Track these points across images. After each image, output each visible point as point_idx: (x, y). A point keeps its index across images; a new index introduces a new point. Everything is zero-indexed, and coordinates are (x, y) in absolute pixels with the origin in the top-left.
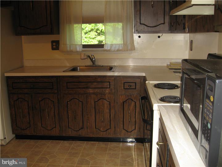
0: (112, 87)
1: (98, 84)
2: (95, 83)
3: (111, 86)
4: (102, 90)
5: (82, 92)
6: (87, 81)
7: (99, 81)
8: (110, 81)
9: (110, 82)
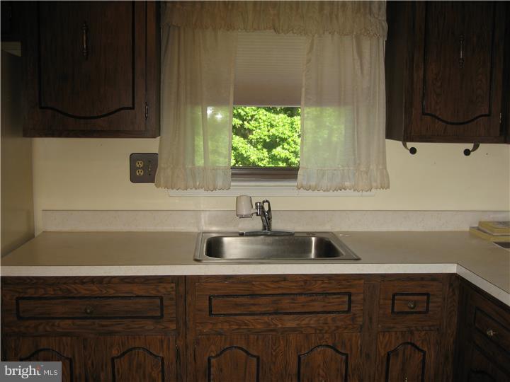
0: (356, 309)
1: (312, 301)
2: (302, 299)
3: (352, 305)
4: (326, 319)
5: (259, 326)
6: (280, 291)
7: (317, 290)
8: (351, 290)
9: (350, 295)
